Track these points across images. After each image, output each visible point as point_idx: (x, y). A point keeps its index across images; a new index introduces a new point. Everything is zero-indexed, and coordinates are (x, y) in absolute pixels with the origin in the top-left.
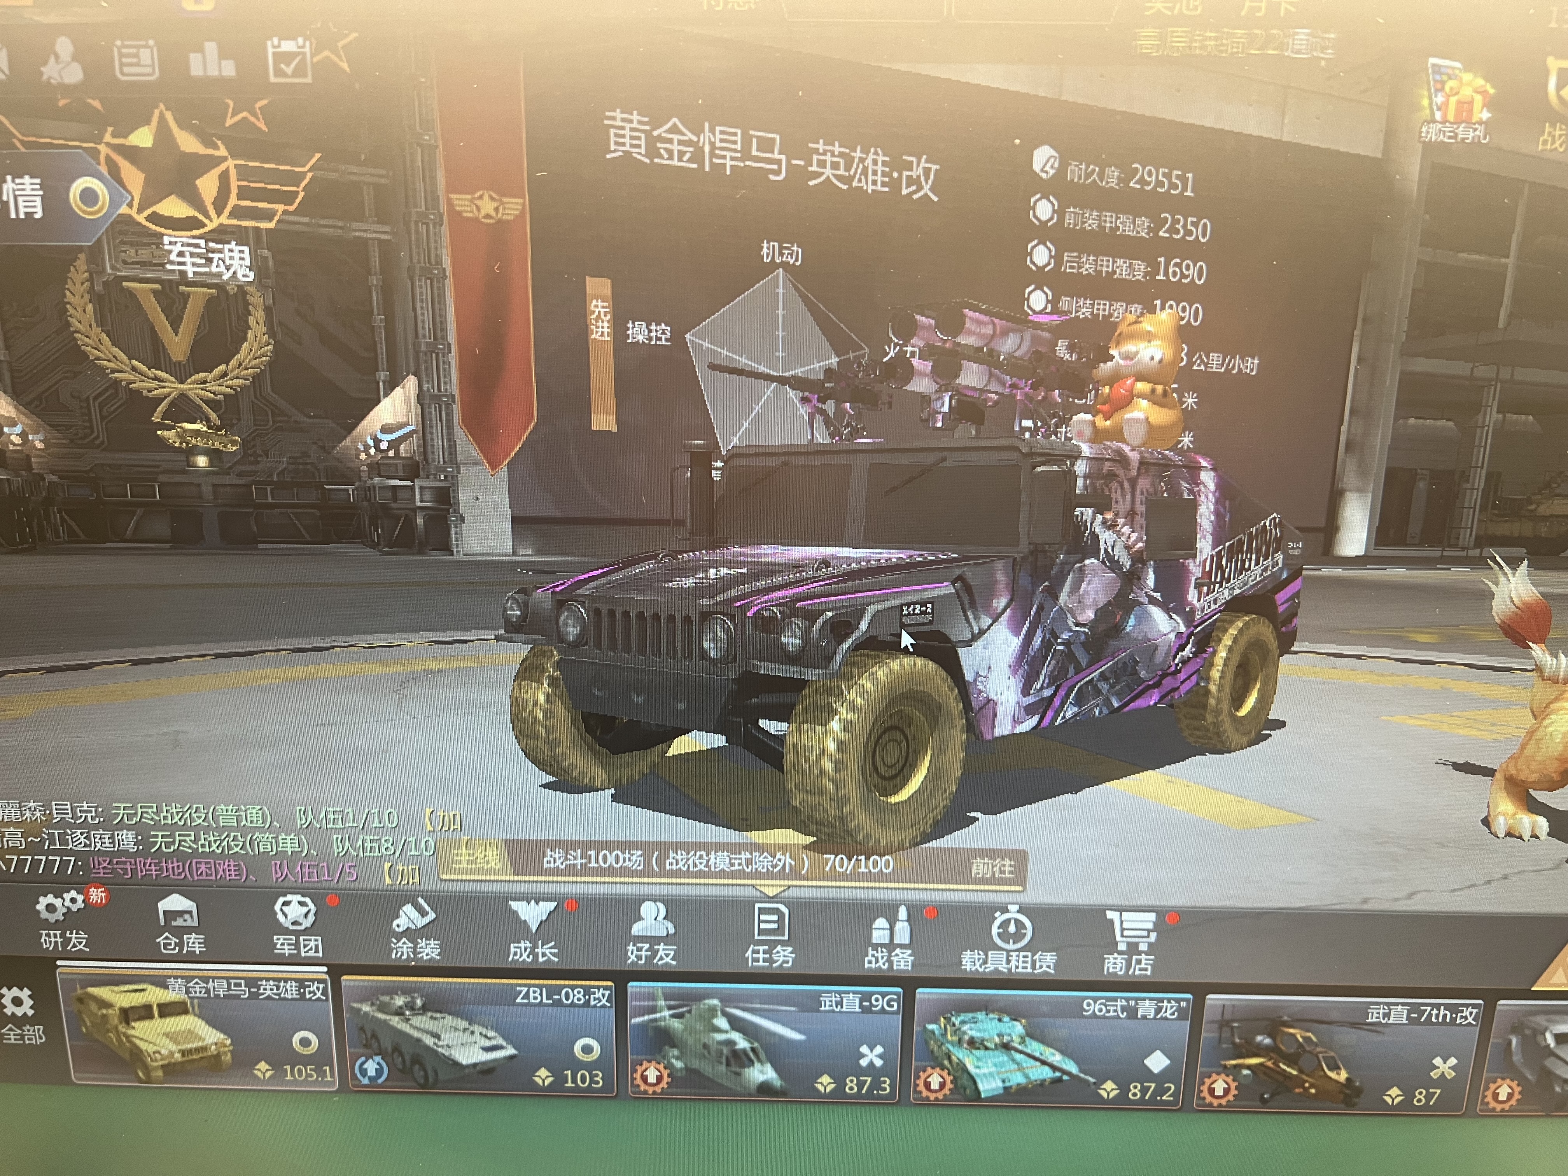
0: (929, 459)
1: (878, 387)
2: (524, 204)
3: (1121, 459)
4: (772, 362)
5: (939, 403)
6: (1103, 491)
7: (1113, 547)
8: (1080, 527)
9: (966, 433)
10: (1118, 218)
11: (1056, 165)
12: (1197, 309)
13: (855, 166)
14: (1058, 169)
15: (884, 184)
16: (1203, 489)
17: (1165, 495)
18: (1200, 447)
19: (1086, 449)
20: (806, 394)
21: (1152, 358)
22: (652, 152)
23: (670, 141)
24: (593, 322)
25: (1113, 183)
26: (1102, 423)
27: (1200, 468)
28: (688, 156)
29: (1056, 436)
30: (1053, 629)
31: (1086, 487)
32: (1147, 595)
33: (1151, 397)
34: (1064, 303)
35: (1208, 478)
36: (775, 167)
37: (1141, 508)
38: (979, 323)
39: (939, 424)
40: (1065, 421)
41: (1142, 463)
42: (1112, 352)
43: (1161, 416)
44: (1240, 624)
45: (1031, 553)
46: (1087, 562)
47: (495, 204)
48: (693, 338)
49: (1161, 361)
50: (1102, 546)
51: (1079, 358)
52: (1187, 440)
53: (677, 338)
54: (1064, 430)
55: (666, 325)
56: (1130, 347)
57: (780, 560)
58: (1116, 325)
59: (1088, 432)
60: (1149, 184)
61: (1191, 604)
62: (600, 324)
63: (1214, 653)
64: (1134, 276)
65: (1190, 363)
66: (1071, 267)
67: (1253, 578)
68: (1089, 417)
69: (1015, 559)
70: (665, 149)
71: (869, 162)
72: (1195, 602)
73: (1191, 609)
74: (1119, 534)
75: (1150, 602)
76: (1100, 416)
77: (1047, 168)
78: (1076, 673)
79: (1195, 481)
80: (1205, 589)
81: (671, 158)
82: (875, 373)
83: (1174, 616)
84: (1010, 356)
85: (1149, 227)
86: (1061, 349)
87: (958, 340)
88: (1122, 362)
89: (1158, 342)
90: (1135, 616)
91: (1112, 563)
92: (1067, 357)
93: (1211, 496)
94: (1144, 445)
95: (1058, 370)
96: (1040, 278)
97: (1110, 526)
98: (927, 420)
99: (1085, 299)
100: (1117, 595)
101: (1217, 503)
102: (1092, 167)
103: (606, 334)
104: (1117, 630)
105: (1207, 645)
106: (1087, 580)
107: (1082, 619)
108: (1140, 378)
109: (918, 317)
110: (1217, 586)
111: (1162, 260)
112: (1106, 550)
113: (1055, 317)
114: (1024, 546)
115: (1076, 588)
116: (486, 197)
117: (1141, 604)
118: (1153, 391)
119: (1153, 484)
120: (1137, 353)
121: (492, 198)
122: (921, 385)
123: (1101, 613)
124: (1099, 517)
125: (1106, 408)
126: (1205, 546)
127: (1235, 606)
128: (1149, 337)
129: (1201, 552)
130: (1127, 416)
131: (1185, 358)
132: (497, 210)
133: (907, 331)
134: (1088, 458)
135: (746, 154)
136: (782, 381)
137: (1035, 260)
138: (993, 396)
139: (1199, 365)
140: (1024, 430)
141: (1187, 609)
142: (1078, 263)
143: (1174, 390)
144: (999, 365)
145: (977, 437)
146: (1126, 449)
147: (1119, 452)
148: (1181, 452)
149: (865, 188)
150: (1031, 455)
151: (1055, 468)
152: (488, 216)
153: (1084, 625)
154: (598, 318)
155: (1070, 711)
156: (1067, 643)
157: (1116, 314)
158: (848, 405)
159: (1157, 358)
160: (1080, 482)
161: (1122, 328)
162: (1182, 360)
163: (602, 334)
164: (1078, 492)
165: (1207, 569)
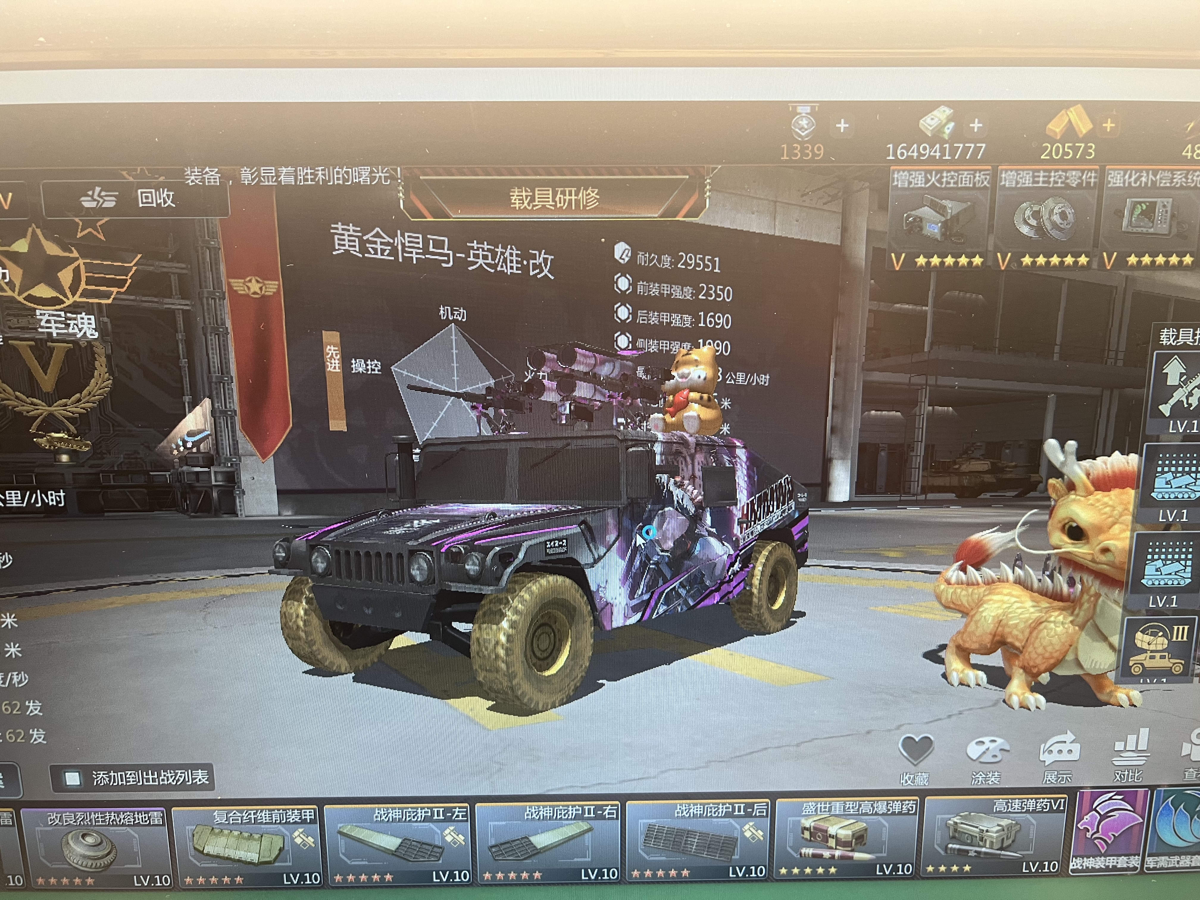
0: (559, 444)
1: (522, 399)
2: (279, 285)
3: (684, 442)
4: (451, 384)
5: (563, 408)
6: (673, 463)
7: (682, 499)
8: (660, 487)
9: (581, 428)
10: (671, 288)
11: (630, 255)
12: (727, 344)
13: (498, 257)
14: (631, 257)
15: (517, 269)
16: (739, 461)
17: (714, 465)
18: (735, 433)
19: (660, 436)
20: (475, 404)
21: (699, 377)
22: (363, 249)
23: (375, 243)
24: (328, 360)
25: (667, 265)
26: (669, 419)
27: (736, 447)
28: (387, 251)
29: (640, 428)
30: (647, 554)
31: (662, 461)
32: (707, 531)
33: (700, 401)
34: (640, 343)
35: (741, 453)
36: (446, 258)
37: (699, 474)
38: (585, 356)
39: (564, 422)
40: (646, 418)
41: (698, 444)
42: (673, 373)
43: (707, 414)
44: (769, 548)
45: (629, 504)
46: (666, 509)
47: (260, 285)
48: (396, 369)
49: (705, 379)
50: (675, 498)
51: (652, 378)
52: (725, 429)
53: (386, 370)
54: (645, 424)
55: (378, 361)
56: (684, 370)
57: (461, 513)
58: (674, 356)
59: (661, 425)
60: (691, 265)
61: (736, 535)
62: (333, 361)
63: (754, 567)
64: (684, 324)
65: (724, 379)
66: (643, 320)
67: (776, 517)
68: (661, 415)
69: (619, 509)
70: (372, 248)
71: (507, 254)
72: (739, 534)
73: (737, 539)
74: (685, 490)
75: (709, 535)
76: (668, 415)
77: (624, 257)
78: (664, 584)
79: (733, 455)
80: (745, 525)
81: (376, 253)
82: (519, 390)
83: (725, 544)
84: (607, 377)
85: (692, 293)
86: (640, 372)
87: (573, 367)
88: (680, 380)
89: (702, 367)
90: (700, 544)
91: (683, 510)
92: (644, 377)
93: (744, 465)
94: (697, 433)
95: (639, 386)
96: (624, 327)
97: (680, 485)
98: (556, 419)
99: (653, 340)
100: (687, 531)
101: (748, 469)
102: (653, 255)
103: (337, 368)
104: (688, 554)
105: (749, 562)
106: (667, 521)
107: (665, 547)
108: (692, 390)
109: (546, 354)
110: (753, 523)
111: (702, 313)
112: (678, 502)
113: (634, 352)
114: (624, 500)
115: (660, 526)
116: (254, 281)
117: (702, 536)
118: (701, 398)
119: (706, 458)
120: (689, 374)
121: (258, 282)
122: (551, 397)
123: (677, 543)
124: (672, 480)
125: (671, 409)
126: (743, 497)
127: (766, 536)
128: (696, 363)
129: (740, 501)
130: (686, 414)
131: (721, 376)
132: (261, 288)
133: (539, 362)
134: (662, 442)
135: (426, 251)
136: (458, 395)
137: (619, 315)
138: (598, 403)
139: (730, 381)
140: (619, 424)
141: (734, 539)
142: (647, 317)
143: (715, 397)
144: (600, 384)
145: (589, 430)
146: (686, 435)
147: (682, 438)
148: (722, 437)
149: (506, 271)
150: (626, 440)
151: (641, 449)
152: (255, 293)
153: (667, 551)
154: (332, 357)
155: (662, 609)
156: (657, 564)
157: (674, 349)
158: (503, 410)
159: (702, 377)
160: (658, 458)
161: (679, 358)
162: (719, 378)
163: (335, 368)
164: (657, 464)
165: (745, 512)
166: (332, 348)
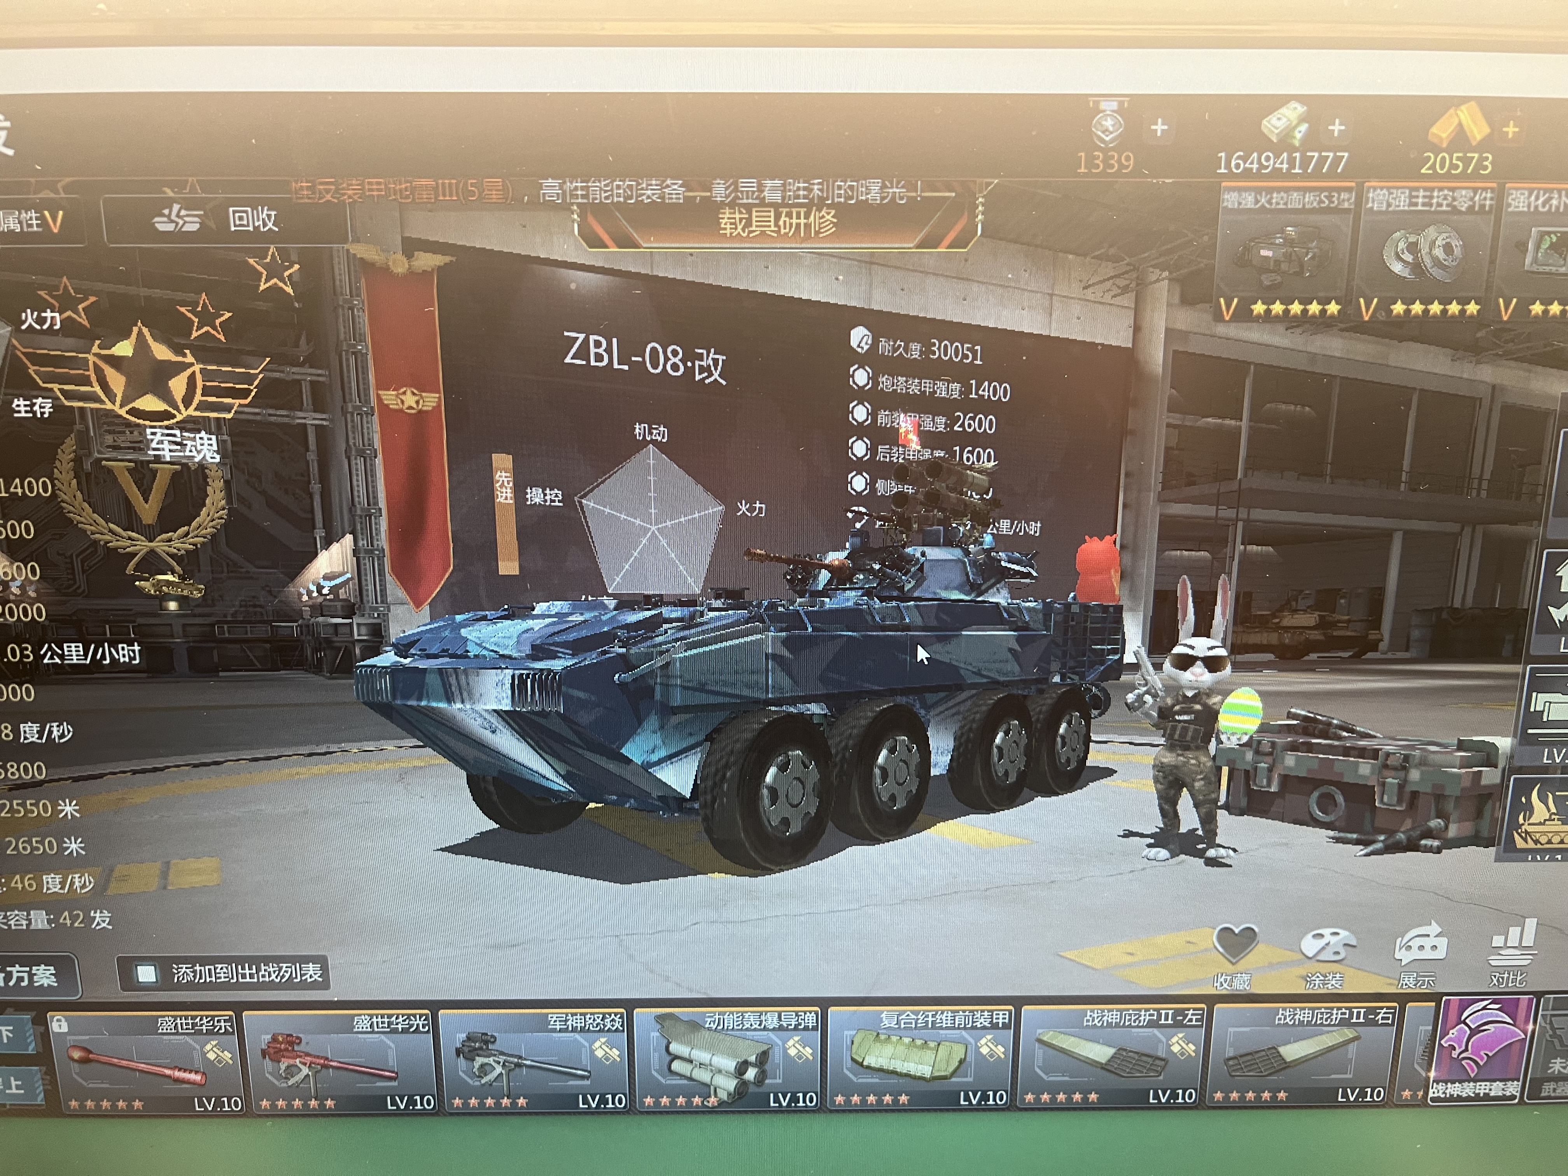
4: (647, 517)
11: (870, 342)
14: (871, 345)
24: (499, 489)
47: (417, 398)
48: (580, 500)
53: (568, 500)
55: (558, 490)
62: (504, 490)
77: (862, 345)
103: (509, 498)
116: (409, 392)
121: (414, 394)
132: (417, 402)
152: (410, 408)
154: (502, 486)
163: (506, 498)
166: (504, 474)
